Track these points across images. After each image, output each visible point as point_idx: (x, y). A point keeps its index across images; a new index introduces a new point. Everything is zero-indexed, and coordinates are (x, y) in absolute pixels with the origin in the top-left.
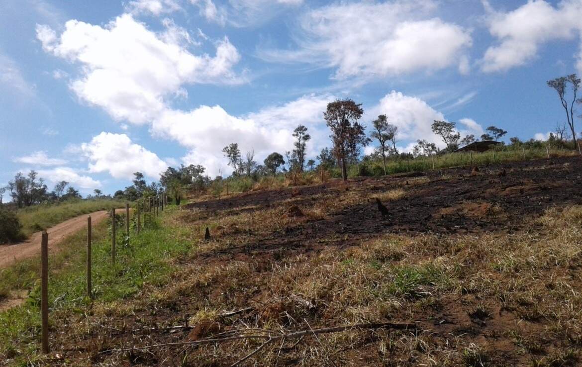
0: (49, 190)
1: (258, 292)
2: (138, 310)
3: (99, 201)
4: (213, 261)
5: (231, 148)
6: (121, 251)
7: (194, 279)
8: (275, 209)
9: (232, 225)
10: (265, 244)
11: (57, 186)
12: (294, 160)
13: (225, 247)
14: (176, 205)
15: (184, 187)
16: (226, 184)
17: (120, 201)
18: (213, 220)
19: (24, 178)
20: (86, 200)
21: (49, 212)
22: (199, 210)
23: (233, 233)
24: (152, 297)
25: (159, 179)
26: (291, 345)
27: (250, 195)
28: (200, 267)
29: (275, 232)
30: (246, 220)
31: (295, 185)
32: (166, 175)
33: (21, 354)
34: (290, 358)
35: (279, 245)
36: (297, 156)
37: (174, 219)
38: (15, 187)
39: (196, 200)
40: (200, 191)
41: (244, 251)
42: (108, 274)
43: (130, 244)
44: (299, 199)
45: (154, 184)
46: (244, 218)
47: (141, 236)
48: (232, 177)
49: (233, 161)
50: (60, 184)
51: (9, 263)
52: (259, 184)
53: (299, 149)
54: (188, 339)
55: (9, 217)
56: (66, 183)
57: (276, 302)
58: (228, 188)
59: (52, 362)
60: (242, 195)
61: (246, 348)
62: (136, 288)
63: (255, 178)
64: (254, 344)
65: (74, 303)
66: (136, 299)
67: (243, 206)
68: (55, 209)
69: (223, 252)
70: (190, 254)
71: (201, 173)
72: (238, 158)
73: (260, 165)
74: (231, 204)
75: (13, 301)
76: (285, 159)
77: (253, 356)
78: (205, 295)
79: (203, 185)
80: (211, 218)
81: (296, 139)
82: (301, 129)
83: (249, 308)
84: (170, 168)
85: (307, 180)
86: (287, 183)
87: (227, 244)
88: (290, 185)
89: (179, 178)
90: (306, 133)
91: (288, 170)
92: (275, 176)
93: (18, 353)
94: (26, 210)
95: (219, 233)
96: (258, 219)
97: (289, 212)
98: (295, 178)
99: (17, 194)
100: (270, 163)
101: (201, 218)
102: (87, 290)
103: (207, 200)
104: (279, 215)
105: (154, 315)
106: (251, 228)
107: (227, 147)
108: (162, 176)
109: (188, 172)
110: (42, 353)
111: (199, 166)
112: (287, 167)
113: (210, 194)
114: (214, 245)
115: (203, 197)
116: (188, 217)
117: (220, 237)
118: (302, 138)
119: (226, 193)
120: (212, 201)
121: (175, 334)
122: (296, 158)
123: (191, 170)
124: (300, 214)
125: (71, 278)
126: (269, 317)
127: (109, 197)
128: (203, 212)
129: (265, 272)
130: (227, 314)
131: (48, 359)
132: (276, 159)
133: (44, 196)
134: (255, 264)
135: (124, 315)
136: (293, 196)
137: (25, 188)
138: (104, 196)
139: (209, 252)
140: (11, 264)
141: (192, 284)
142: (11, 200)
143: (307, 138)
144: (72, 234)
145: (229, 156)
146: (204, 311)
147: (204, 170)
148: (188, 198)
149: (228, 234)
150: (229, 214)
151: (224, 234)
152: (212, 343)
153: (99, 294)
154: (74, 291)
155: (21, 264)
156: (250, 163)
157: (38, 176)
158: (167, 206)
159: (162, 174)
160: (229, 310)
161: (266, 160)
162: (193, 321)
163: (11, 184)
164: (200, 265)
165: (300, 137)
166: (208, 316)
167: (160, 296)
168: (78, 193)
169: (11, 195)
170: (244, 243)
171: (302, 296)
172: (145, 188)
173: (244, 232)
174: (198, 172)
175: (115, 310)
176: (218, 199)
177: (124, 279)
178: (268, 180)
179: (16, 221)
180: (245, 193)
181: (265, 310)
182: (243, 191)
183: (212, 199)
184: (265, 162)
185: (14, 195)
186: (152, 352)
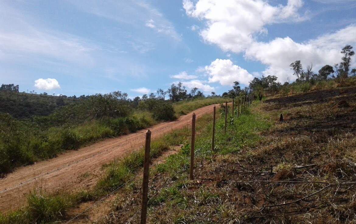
0: (188, 93)
1: (318, 155)
2: (241, 160)
3: (214, 98)
4: (286, 135)
5: (296, 64)
6: (229, 126)
7: (274, 145)
8: (328, 103)
9: (297, 113)
10: (321, 125)
11: (192, 90)
12: (341, 69)
13: (293, 126)
14: (259, 101)
15: (265, 89)
16: (292, 87)
17: (225, 99)
18: (284, 109)
19: (176, 86)
20: (207, 98)
21: (188, 105)
22: (274, 104)
23: (298, 118)
24: (249, 154)
25: (249, 85)
26: (343, 190)
27: (308, 94)
28: (277, 138)
29: (328, 117)
30: (307, 110)
31: (342, 86)
32: (253, 82)
33: (179, 179)
34: (342, 198)
35: (332, 126)
36: (344, 67)
37: (259, 109)
38: (171, 91)
39: (271, 97)
40: (274, 92)
41: (306, 129)
42: (222, 139)
43: (234, 123)
44: (345, 95)
45: (246, 88)
46: (305, 108)
47: (239, 119)
48: (296, 82)
49: (296, 72)
50: (193, 89)
51: (169, 131)
52: (315, 86)
53: (345, 62)
54: (273, 179)
55: (169, 107)
56: (197, 89)
57: (333, 162)
58: (293, 90)
59: (195, 185)
60: (303, 94)
61: (312, 189)
62: (238, 148)
63: (313, 82)
64: (317, 187)
65: (205, 154)
66: (239, 154)
67: (304, 101)
68: (191, 103)
69: (292, 129)
70: (270, 130)
71: (275, 80)
72: (300, 70)
73: (315, 74)
74: (295, 100)
75: (171, 152)
76: (334, 69)
77: (317, 194)
78: (281, 155)
79: (276, 88)
80: (282, 108)
81: (343, 55)
82: (348, 48)
83: (313, 164)
84: (255, 78)
85: (351, 83)
86: (335, 85)
87: (294, 125)
88: (338, 86)
89: (261, 84)
90: (351, 50)
91: (336, 76)
92: (326, 81)
93: (177, 178)
94: (177, 104)
95: (289, 118)
96: (315, 109)
97: (339, 104)
98: (342, 81)
99: (172, 95)
100: (323, 73)
101: (276, 109)
102: (212, 147)
103: (279, 97)
104: (331, 106)
105: (250, 164)
106: (311, 115)
107: (293, 63)
108: (251, 83)
109: (267, 80)
110: (190, 179)
111: (273, 76)
112: (335, 75)
113: (280, 94)
114: (285, 125)
115: (276, 96)
116: (267, 108)
117: (289, 120)
118: (348, 54)
119: (292, 93)
120: (282, 98)
121: (264, 176)
122: (342, 68)
123: (269, 79)
124: (347, 106)
125: (202, 140)
126: (328, 171)
127: (219, 96)
128: (277, 105)
129: (322, 143)
130: (298, 167)
131: (193, 183)
132: (328, 69)
133: (185, 96)
134: (315, 138)
135: (233, 163)
136: (340, 94)
137: (176, 92)
138: (217, 95)
139: (282, 129)
140: (170, 132)
141: (273, 148)
142: (169, 99)
143: (352, 53)
144: (200, 117)
145: (294, 69)
146: (282, 164)
147: (277, 79)
148: (267, 96)
149: (294, 118)
150: (295, 106)
151: (292, 119)
152: (289, 183)
153: (218, 150)
154: (204, 148)
155: (175, 132)
156: (309, 73)
157: (182, 85)
158: (254, 101)
159: (250, 82)
160: (298, 165)
161: (320, 70)
162: (275, 169)
163: (169, 90)
164: (277, 136)
165: (347, 54)
166: (285, 167)
167: (253, 154)
168: (203, 94)
169: (169, 96)
170: (306, 124)
171: (351, 160)
172: (240, 91)
173: (305, 117)
174: (273, 80)
175: (227, 160)
176: (286, 96)
177: (231, 143)
178: (322, 84)
179: (172, 109)
180: (305, 93)
181: (325, 167)
182: (304, 91)
183: (282, 97)
184: (319, 72)
185: (170, 96)
186: (251, 185)
